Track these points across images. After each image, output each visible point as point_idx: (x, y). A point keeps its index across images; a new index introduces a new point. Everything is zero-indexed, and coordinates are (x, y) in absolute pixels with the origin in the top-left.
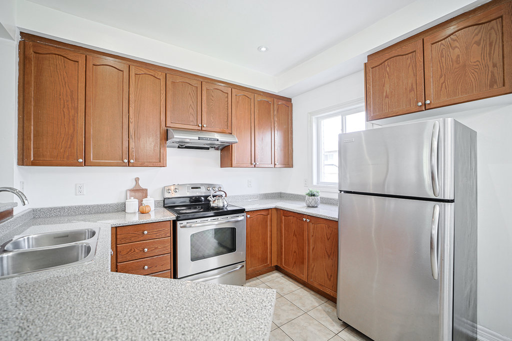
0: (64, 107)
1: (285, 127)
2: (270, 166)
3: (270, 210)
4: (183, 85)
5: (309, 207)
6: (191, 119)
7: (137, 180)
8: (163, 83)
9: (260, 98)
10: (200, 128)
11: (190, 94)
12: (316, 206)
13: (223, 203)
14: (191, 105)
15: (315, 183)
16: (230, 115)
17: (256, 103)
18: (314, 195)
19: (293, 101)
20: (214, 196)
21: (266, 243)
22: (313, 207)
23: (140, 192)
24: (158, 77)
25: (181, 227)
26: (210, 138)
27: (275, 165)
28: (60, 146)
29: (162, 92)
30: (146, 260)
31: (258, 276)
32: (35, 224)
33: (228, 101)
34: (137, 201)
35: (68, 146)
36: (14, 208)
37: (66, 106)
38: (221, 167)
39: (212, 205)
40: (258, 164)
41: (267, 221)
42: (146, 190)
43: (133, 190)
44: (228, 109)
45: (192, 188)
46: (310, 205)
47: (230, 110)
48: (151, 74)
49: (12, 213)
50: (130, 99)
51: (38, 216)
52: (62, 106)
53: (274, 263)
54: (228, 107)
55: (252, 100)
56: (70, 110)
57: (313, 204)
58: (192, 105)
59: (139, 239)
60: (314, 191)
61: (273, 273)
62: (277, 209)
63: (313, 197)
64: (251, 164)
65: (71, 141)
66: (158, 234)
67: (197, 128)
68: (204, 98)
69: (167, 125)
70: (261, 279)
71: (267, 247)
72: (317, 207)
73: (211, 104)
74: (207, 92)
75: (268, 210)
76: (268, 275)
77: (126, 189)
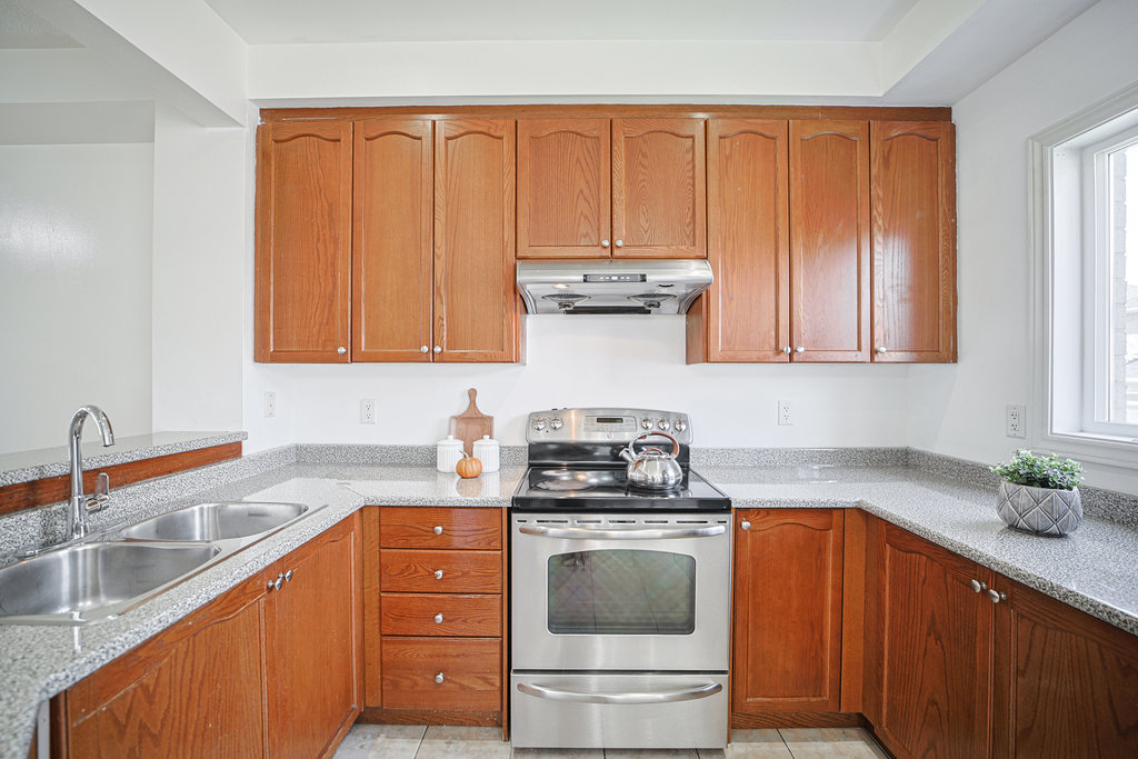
0: (318, 240)
1: (918, 215)
2: (852, 356)
3: (834, 512)
4: (559, 141)
5: (1014, 528)
6: (583, 229)
7: (472, 393)
8: (507, 145)
9: (810, 131)
10: (607, 253)
11: (578, 160)
12: (1054, 529)
13: (664, 472)
14: (581, 191)
15: (1063, 421)
16: (700, 200)
17: (796, 148)
18: (1044, 482)
19: (955, 118)
20: (637, 448)
21: (816, 625)
22: (1038, 533)
23: (473, 424)
24: (497, 134)
25: (522, 531)
26: (619, 276)
27: (873, 352)
28: (312, 321)
29: (506, 170)
30: (443, 599)
31: (786, 727)
32: (299, 475)
33: (693, 160)
34: (460, 445)
35: (325, 322)
36: (244, 443)
37: (321, 237)
38: (687, 363)
39: (630, 474)
40: (801, 350)
41: (821, 551)
42: (491, 419)
43: (460, 419)
44: (694, 186)
45: (599, 420)
46: (1022, 523)
47: (700, 186)
48: (479, 129)
49: (241, 452)
50: (436, 200)
51: (305, 459)
52: (315, 240)
53: (852, 703)
54: (693, 178)
55: (781, 143)
56: (328, 245)
57: (1036, 518)
58: (586, 191)
59: (426, 544)
60: (1047, 464)
61: (847, 738)
62: (865, 516)
63: (1037, 491)
64: (778, 351)
65: (330, 310)
66: (469, 539)
67: (597, 252)
68: (620, 164)
69: (519, 254)
70: (793, 746)
71: (822, 642)
72: (1060, 536)
73: (641, 177)
74: (626, 145)
75: (827, 512)
76: (825, 739)
77: (449, 416)
